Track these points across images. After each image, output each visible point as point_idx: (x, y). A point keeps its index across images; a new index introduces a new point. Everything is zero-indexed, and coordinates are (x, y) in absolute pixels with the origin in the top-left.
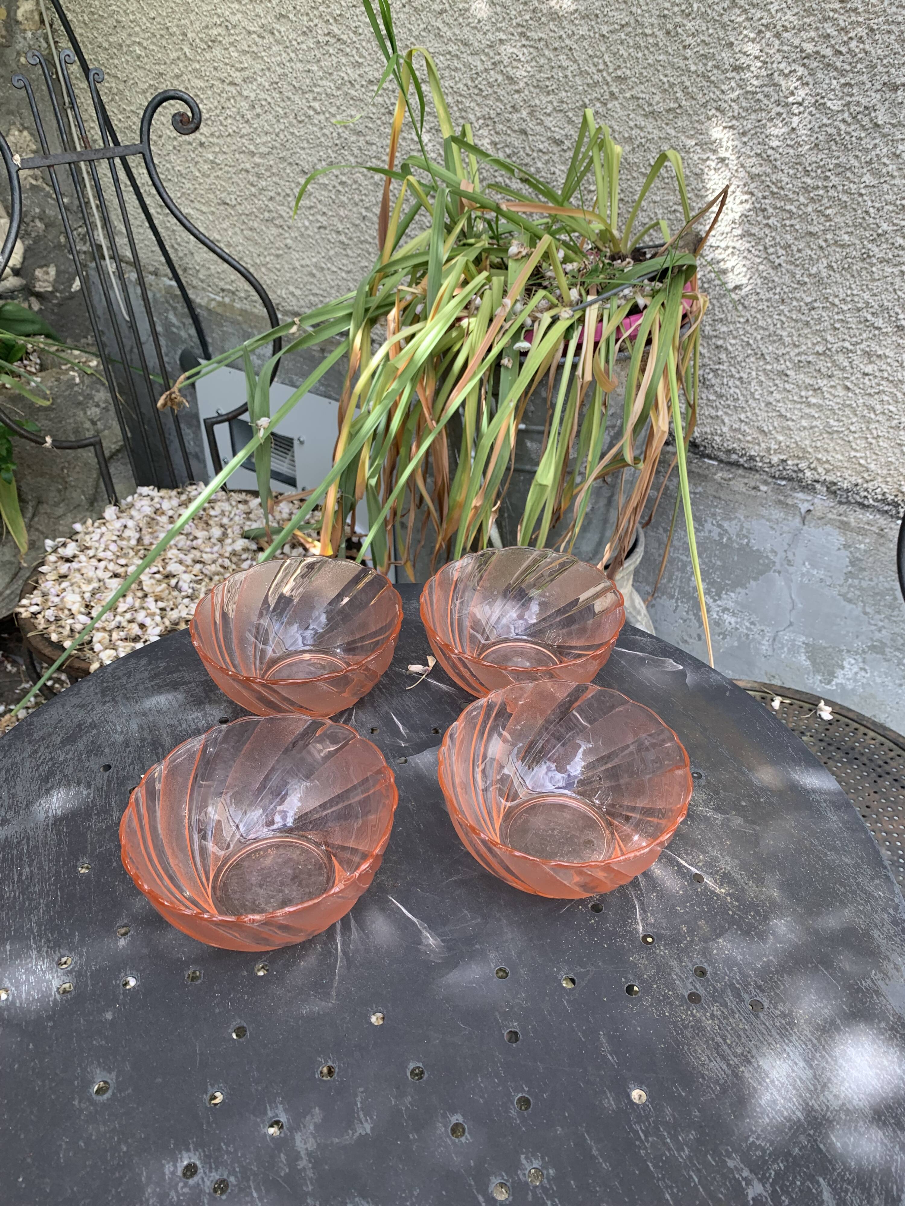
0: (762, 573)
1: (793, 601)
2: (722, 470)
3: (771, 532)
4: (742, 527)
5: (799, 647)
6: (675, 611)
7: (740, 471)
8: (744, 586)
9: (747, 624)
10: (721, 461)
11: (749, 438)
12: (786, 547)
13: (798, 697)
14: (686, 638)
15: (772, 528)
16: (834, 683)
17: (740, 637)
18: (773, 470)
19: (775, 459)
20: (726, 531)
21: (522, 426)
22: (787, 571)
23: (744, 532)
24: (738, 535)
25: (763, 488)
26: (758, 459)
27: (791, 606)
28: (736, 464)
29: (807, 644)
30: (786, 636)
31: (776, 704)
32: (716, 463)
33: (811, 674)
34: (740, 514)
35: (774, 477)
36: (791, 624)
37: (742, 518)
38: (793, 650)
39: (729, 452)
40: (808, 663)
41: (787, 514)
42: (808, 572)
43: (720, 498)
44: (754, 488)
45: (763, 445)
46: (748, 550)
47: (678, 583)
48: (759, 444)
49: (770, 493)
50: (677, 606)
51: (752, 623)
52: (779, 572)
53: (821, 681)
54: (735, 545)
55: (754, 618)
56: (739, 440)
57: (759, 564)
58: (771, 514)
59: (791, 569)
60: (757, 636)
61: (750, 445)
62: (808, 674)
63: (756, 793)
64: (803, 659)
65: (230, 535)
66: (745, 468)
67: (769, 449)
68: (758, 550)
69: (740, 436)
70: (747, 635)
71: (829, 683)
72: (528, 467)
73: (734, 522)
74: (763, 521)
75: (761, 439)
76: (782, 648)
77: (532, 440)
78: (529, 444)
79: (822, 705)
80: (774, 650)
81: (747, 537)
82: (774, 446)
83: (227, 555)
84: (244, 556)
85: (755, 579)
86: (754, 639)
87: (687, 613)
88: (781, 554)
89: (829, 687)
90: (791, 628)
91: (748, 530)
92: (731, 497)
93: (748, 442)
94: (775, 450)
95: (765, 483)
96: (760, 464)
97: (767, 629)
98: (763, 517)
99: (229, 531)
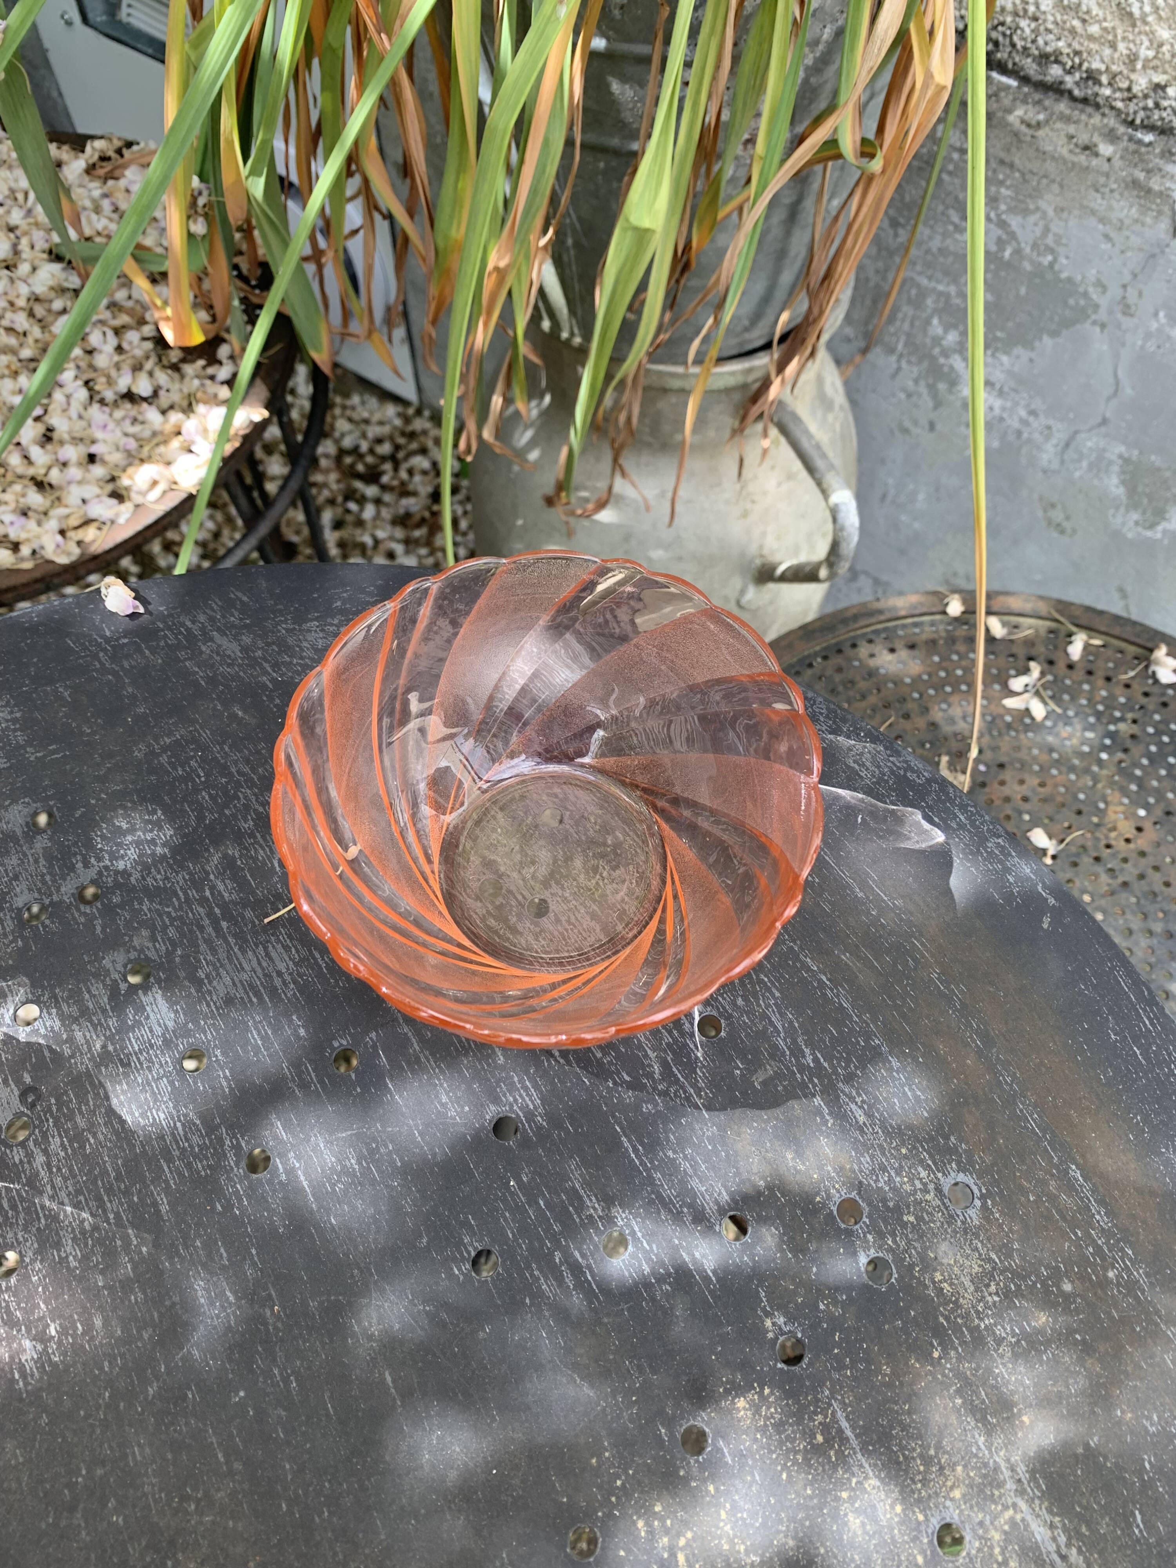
0: (1068, 323)
1: (1117, 383)
2: (1025, 102)
3: (1105, 246)
4: (1047, 230)
5: (1111, 463)
6: (894, 376)
7: (1063, 106)
8: (1029, 345)
9: (1023, 413)
10: (1025, 80)
11: (1094, 29)
12: (1127, 277)
13: (1117, 631)
14: (907, 424)
15: (1107, 237)
16: (1160, 528)
17: (1006, 433)
18: (1132, 107)
19: (1141, 83)
20: (1013, 236)
21: (599, 43)
22: (1119, 326)
23: (1050, 240)
24: (1035, 246)
25: (1106, 149)
26: (1104, 79)
27: (1111, 390)
28: (1057, 89)
29: (1127, 461)
30: (1090, 442)
31: (1076, 650)
32: (1013, 83)
33: (1122, 510)
34: (1047, 204)
35: (1131, 124)
36: (1104, 422)
37: (1051, 213)
38: (1099, 465)
39: (1045, 59)
40: (1121, 491)
41: (1144, 209)
42: (1160, 330)
43: (1011, 166)
44: (1086, 148)
45: (1122, 47)
46: (1049, 276)
47: (906, 327)
48: (1113, 46)
49: (1117, 163)
50: (899, 369)
51: (1033, 413)
52: (1103, 326)
53: (1137, 523)
54: (1027, 266)
55: (1037, 404)
56: (1073, 31)
57: (1065, 304)
58: (1111, 208)
59: (1127, 322)
60: (1037, 436)
61: (1094, 46)
62: (1117, 508)
63: (1098, 1251)
64: (1114, 485)
65: (26, 253)
66: (1073, 99)
67: (1132, 59)
68: (1069, 280)
69: (1076, 23)
70: (1019, 433)
71: (1152, 526)
72: (615, 142)
73: (1032, 219)
74: (1093, 222)
75: (1119, 32)
76: (1079, 460)
77: (624, 79)
78: (616, 87)
79: (1161, 652)
80: (1062, 462)
81: (1052, 251)
82: (1146, 52)
83: (21, 303)
84: (57, 305)
85: (1054, 334)
86: (1029, 441)
87: (916, 381)
88: (1115, 291)
89: (1149, 534)
90: (1103, 429)
91: (1058, 239)
92: (1035, 166)
93: (1091, 38)
94: (1147, 60)
95: (1111, 136)
96: (1107, 92)
97: (1057, 426)
98: (1093, 212)
99: (24, 243)
